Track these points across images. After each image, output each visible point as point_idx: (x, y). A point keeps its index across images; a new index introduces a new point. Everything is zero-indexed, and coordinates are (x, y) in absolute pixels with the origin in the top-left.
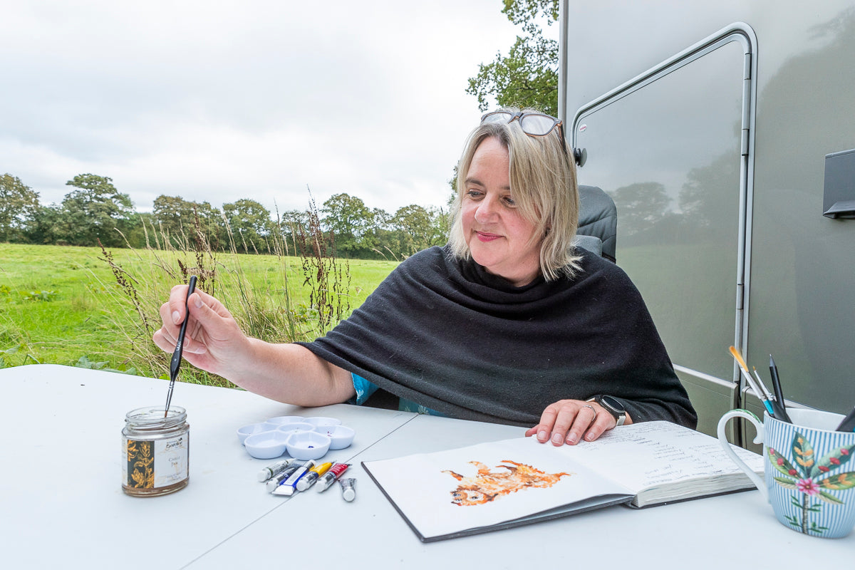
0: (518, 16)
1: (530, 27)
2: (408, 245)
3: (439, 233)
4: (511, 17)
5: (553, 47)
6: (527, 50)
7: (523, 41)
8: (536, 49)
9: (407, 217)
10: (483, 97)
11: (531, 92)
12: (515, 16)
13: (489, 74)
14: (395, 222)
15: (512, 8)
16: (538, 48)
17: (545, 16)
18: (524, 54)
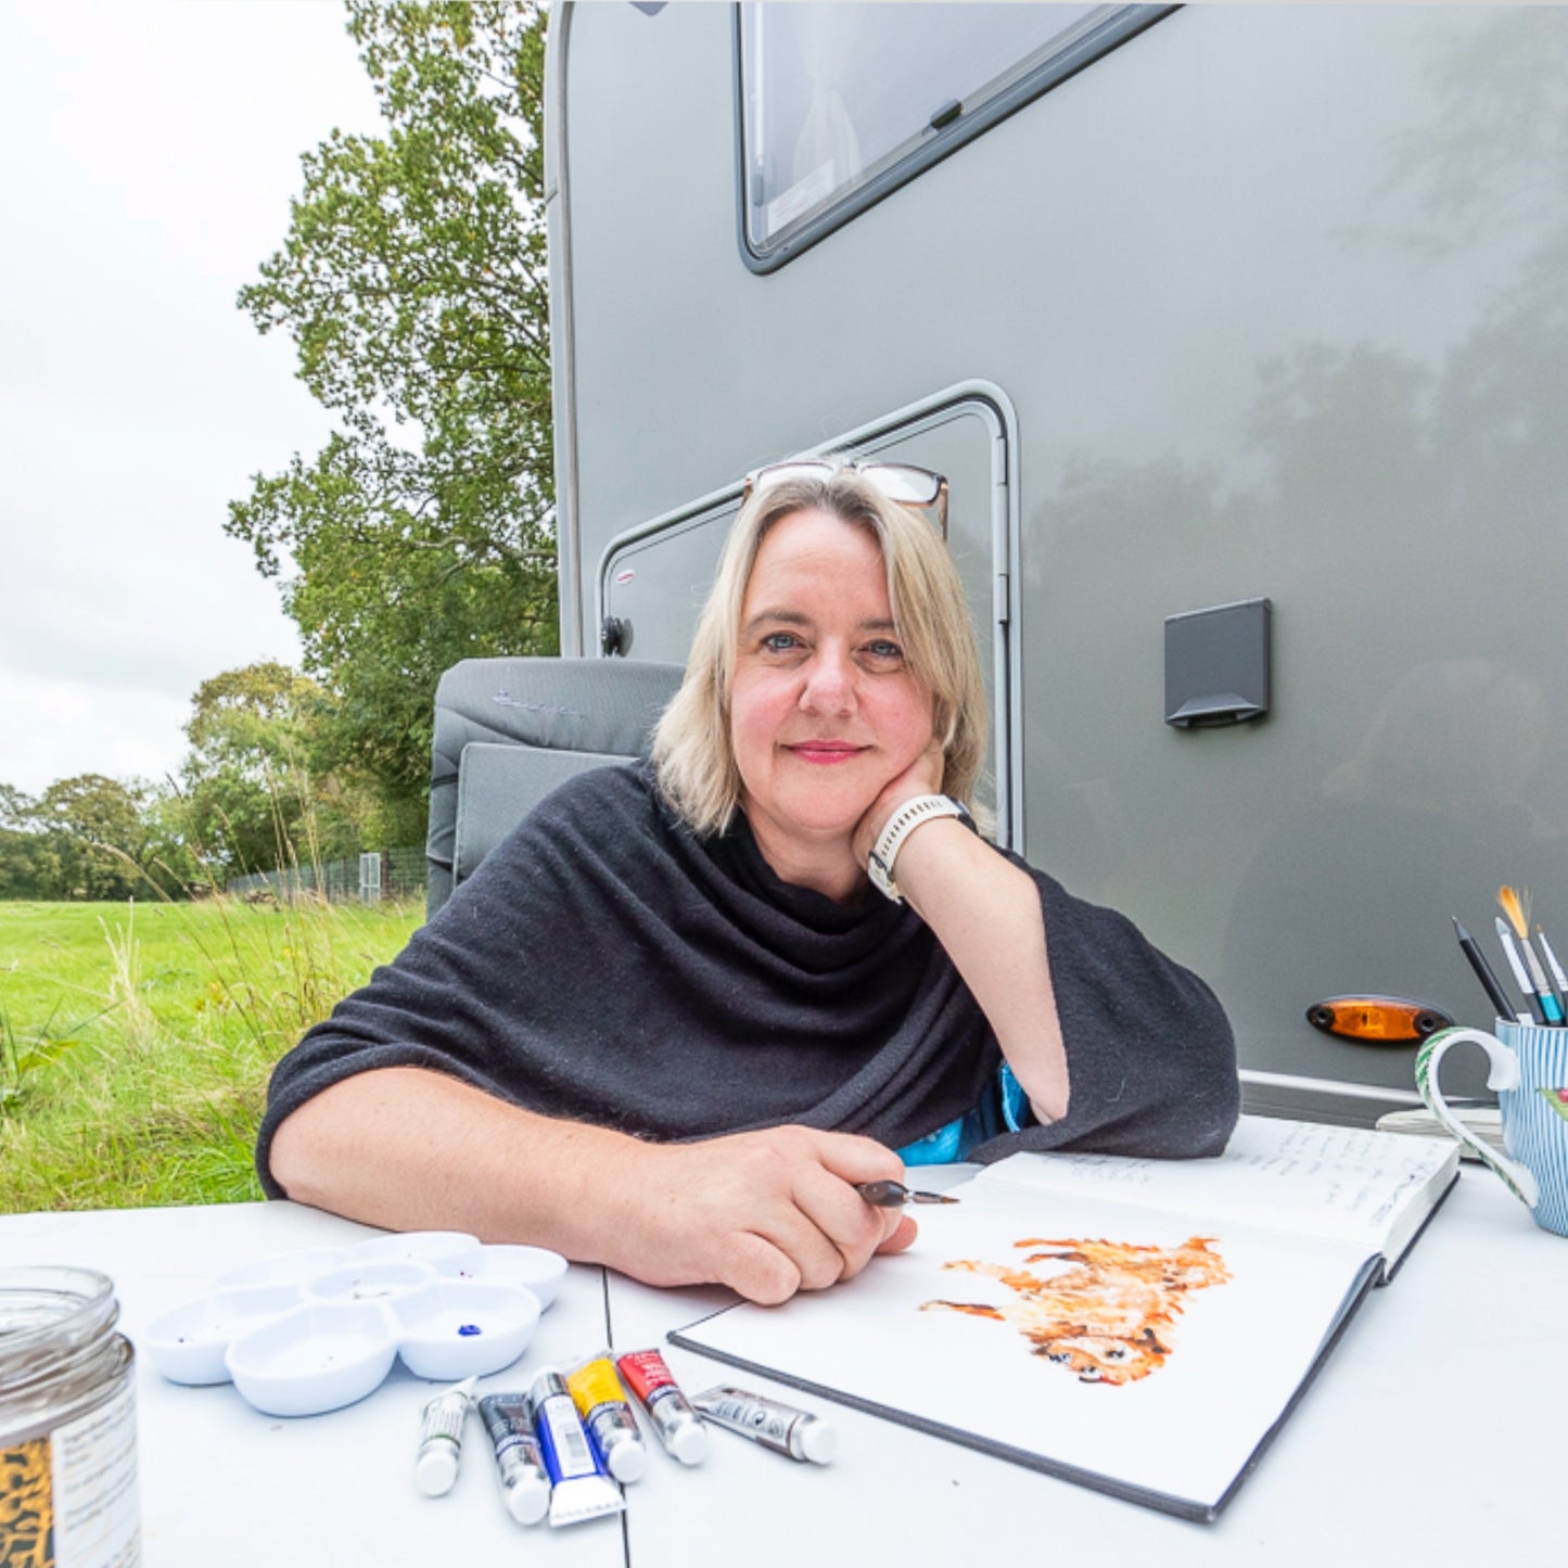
0: (331, 391)
1: (360, 418)
2: (83, 864)
3: (159, 838)
4: (316, 390)
5: (409, 466)
6: (354, 464)
7: (347, 446)
8: (375, 464)
9: (75, 801)
10: (266, 546)
11: (371, 547)
12: (326, 390)
13: (277, 500)
14: (44, 813)
15: (317, 373)
16: (379, 463)
17: (391, 406)
18: (349, 471)
